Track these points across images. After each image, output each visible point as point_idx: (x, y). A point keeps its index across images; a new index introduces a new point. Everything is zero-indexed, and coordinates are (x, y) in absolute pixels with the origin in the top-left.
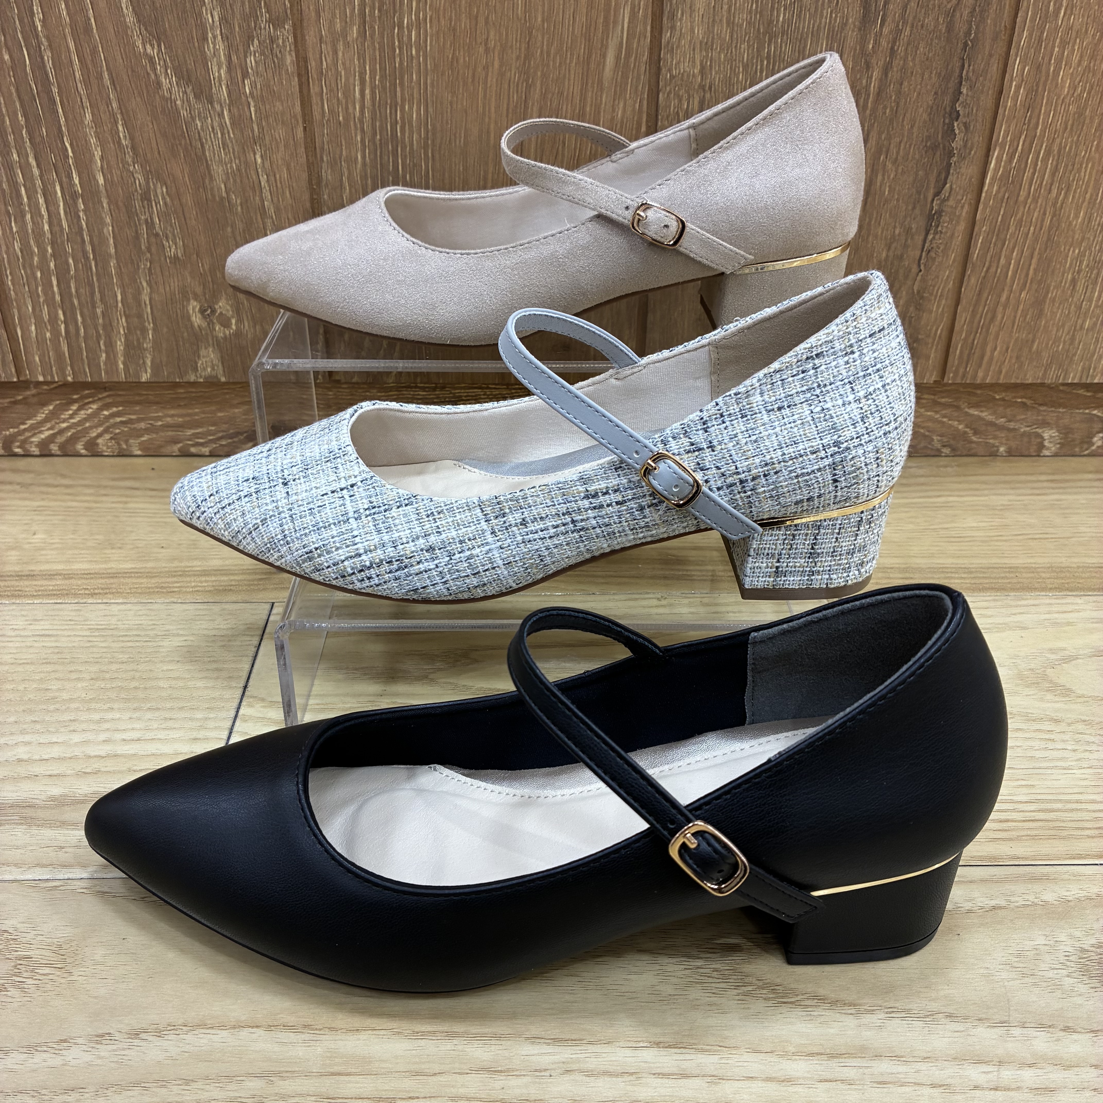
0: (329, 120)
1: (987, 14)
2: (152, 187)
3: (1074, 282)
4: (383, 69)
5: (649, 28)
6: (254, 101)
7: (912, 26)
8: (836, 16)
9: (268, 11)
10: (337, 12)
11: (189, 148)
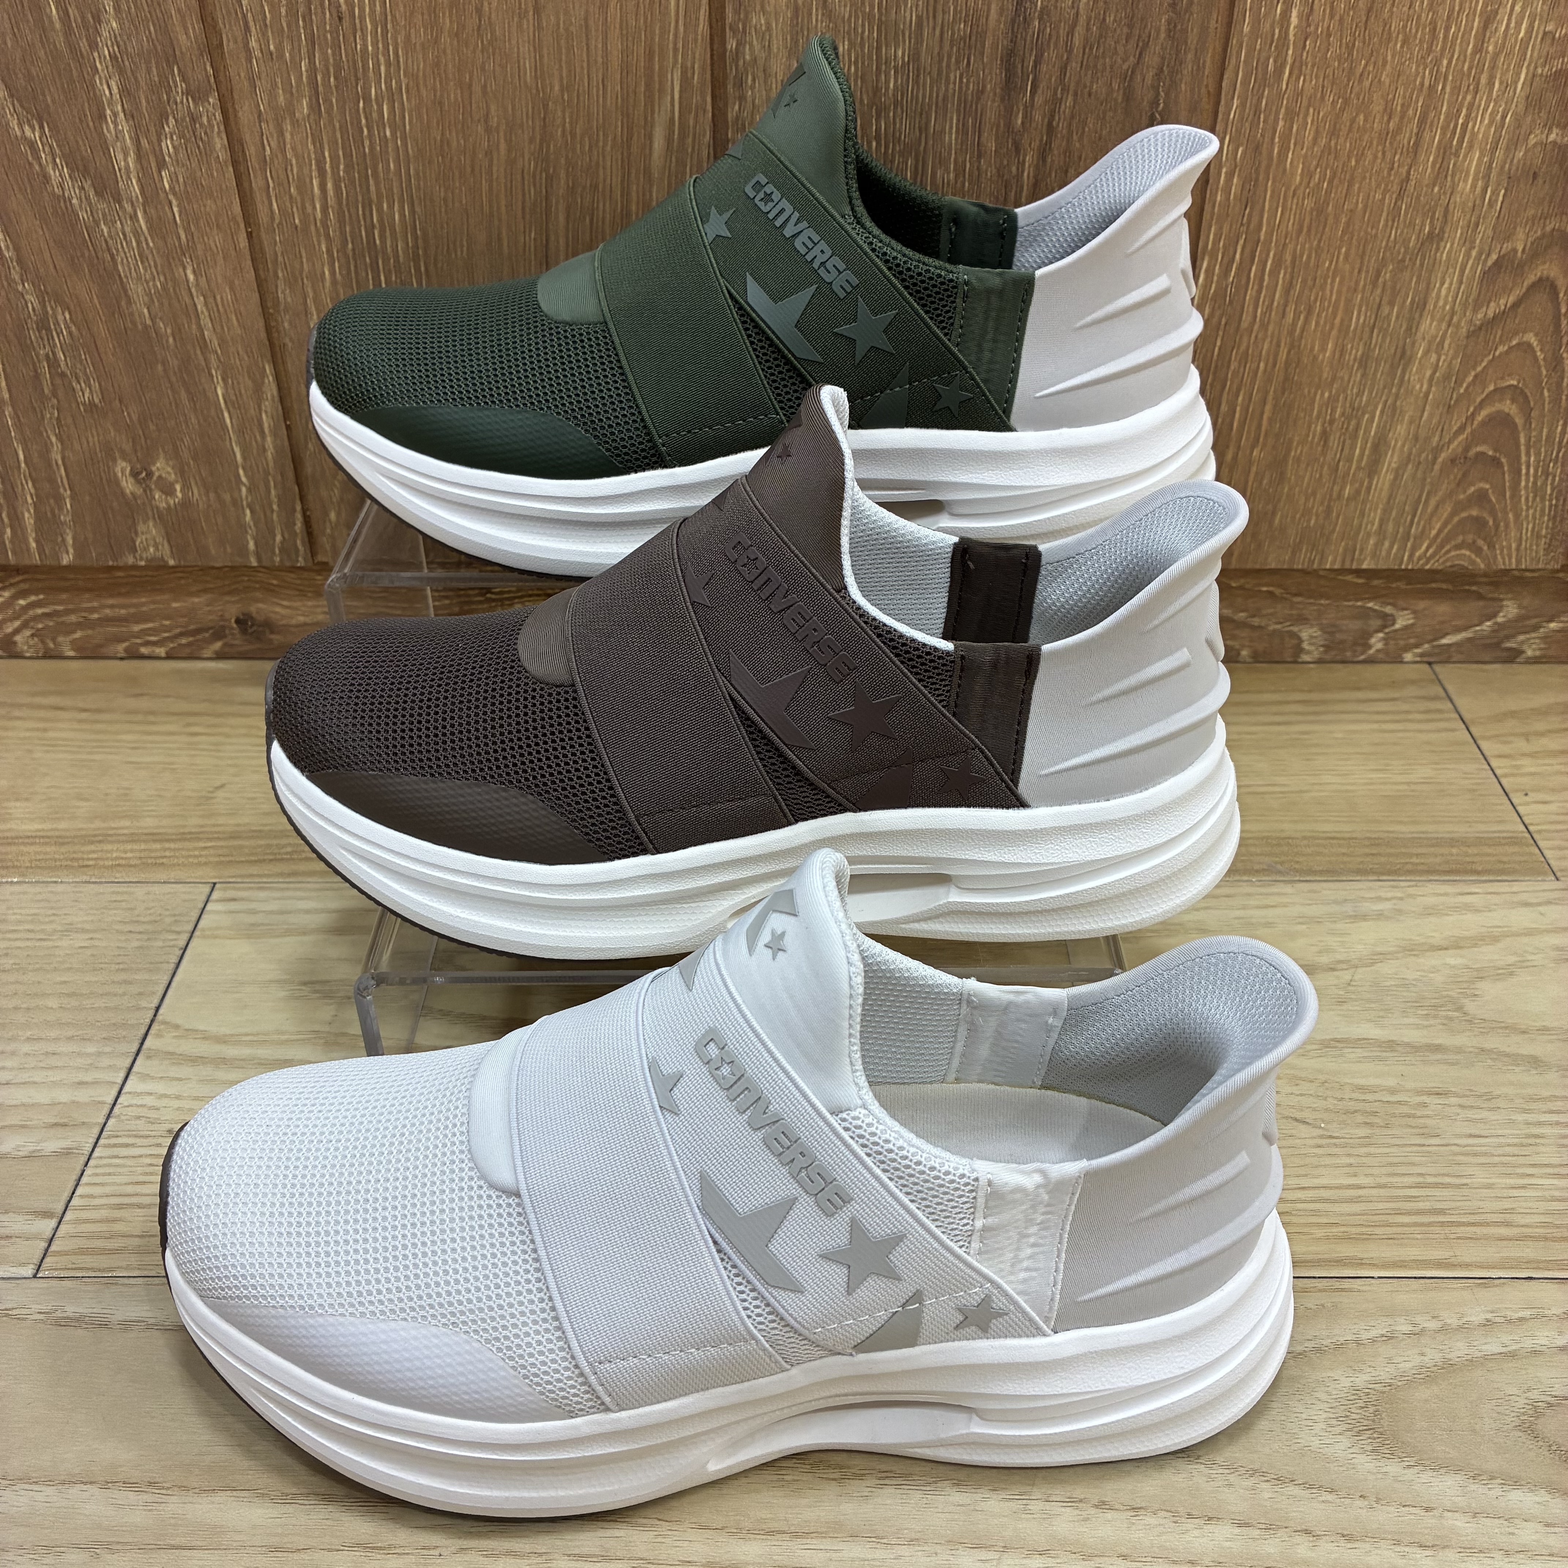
0: (280, 223)
1: (1179, 76)
2: (50, 312)
3: (1325, 435)
4: (348, 156)
5: (709, 99)
6: (177, 199)
7: (1076, 94)
8: (968, 81)
9: (184, 80)
10: (279, 80)
11: (96, 261)
